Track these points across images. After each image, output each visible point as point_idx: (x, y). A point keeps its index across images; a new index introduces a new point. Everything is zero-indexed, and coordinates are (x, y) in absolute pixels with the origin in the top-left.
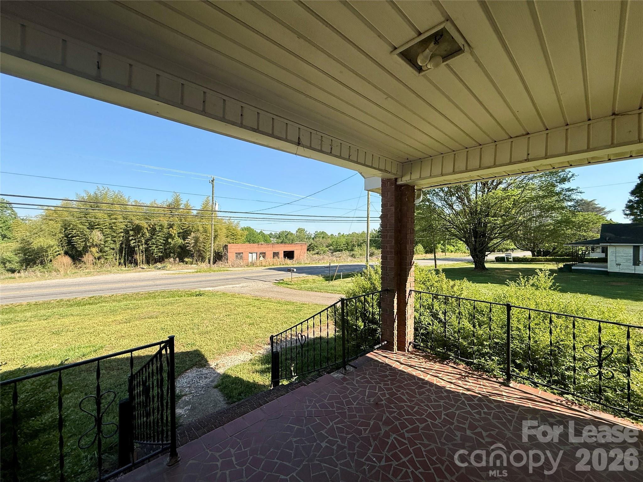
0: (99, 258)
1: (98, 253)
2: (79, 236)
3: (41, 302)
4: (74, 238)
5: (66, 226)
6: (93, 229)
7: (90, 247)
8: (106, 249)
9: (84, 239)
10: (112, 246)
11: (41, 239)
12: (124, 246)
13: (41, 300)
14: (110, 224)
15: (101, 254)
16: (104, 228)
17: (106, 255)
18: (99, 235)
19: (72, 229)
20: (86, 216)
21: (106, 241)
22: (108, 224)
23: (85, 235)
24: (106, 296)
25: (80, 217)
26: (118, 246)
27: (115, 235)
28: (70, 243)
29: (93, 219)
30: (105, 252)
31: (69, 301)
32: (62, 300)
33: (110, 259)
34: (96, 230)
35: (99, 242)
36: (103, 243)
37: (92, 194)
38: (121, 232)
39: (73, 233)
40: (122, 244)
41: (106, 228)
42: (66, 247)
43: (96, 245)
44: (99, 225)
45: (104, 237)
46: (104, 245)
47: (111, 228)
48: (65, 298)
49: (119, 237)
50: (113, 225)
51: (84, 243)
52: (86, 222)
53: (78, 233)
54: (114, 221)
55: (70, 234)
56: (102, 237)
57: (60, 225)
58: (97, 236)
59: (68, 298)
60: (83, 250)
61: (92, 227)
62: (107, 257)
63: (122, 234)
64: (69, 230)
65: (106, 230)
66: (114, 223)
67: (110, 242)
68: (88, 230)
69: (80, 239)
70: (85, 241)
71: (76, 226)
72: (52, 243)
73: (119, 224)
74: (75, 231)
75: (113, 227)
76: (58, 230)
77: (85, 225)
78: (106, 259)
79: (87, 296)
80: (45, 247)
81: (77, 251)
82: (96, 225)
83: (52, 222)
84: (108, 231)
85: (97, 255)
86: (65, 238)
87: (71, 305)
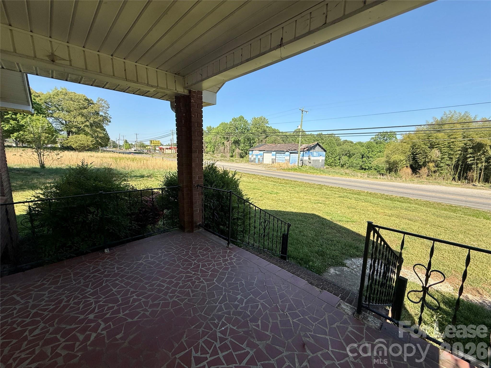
0: (435, 172)
1: (434, 167)
2: (421, 154)
3: (373, 193)
4: (417, 155)
5: (414, 146)
6: (433, 148)
7: (428, 162)
8: (442, 165)
9: (425, 156)
10: (449, 162)
11: (396, 156)
12: (460, 163)
13: (373, 192)
14: (449, 143)
15: (436, 169)
16: (443, 147)
17: (441, 170)
18: (437, 153)
19: (417, 148)
20: (429, 138)
21: (443, 158)
22: (446, 143)
23: (426, 153)
24: (412, 199)
25: (424, 139)
26: (454, 162)
27: (452, 153)
28: (414, 159)
29: (434, 140)
30: (441, 167)
31: (387, 196)
32: (384, 194)
33: (444, 173)
34: (435, 149)
35: (436, 159)
36: (440, 160)
37: (439, 119)
38: (459, 150)
39: (417, 151)
40: (458, 161)
41: (444, 147)
42: (411, 162)
43: (433, 161)
44: (438, 145)
45: (441, 154)
46: (441, 161)
47: (449, 147)
48: (386, 194)
49: (456, 155)
50: (451, 144)
51: (424, 159)
52: (428, 143)
53: (421, 151)
54: (452, 140)
55: (415, 152)
56: (439, 154)
57: (409, 146)
58: (435, 154)
59: (387, 194)
60: (423, 164)
61: (432, 147)
62: (442, 172)
63: (459, 152)
64: (415, 149)
65: (444, 148)
66: (453, 142)
67: (446, 159)
68: (428, 149)
69: (422, 156)
70: (425, 158)
71: (420, 146)
72: (402, 159)
73: (458, 143)
74: (418, 150)
75: (451, 146)
76: (408, 150)
77: (427, 145)
78: (441, 173)
79: (399, 195)
80: (398, 161)
81: (419, 165)
82: (436, 145)
83: (405, 144)
84: (446, 150)
85: (433, 169)
86: (412, 155)
87: (387, 199)
